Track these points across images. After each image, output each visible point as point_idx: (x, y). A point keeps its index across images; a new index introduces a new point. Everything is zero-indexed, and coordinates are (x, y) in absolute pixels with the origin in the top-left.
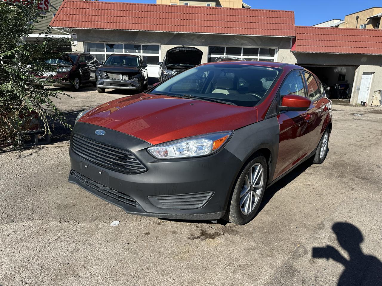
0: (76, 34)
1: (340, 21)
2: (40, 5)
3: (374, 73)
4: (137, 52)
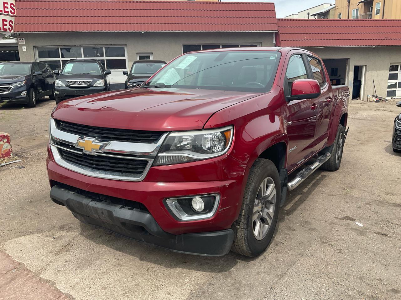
0: (24, 39)
2: (5, 26)
3: (366, 66)
4: (99, 56)
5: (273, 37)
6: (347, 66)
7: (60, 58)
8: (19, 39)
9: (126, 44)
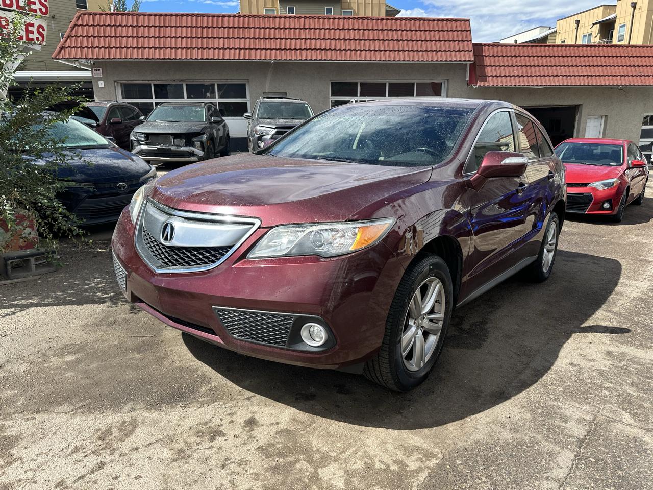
2: (29, 34)
3: (606, 116)
4: (209, 96)
5: (466, 71)
6: (577, 117)
7: (152, 98)
8: (94, 69)
9: (248, 80)
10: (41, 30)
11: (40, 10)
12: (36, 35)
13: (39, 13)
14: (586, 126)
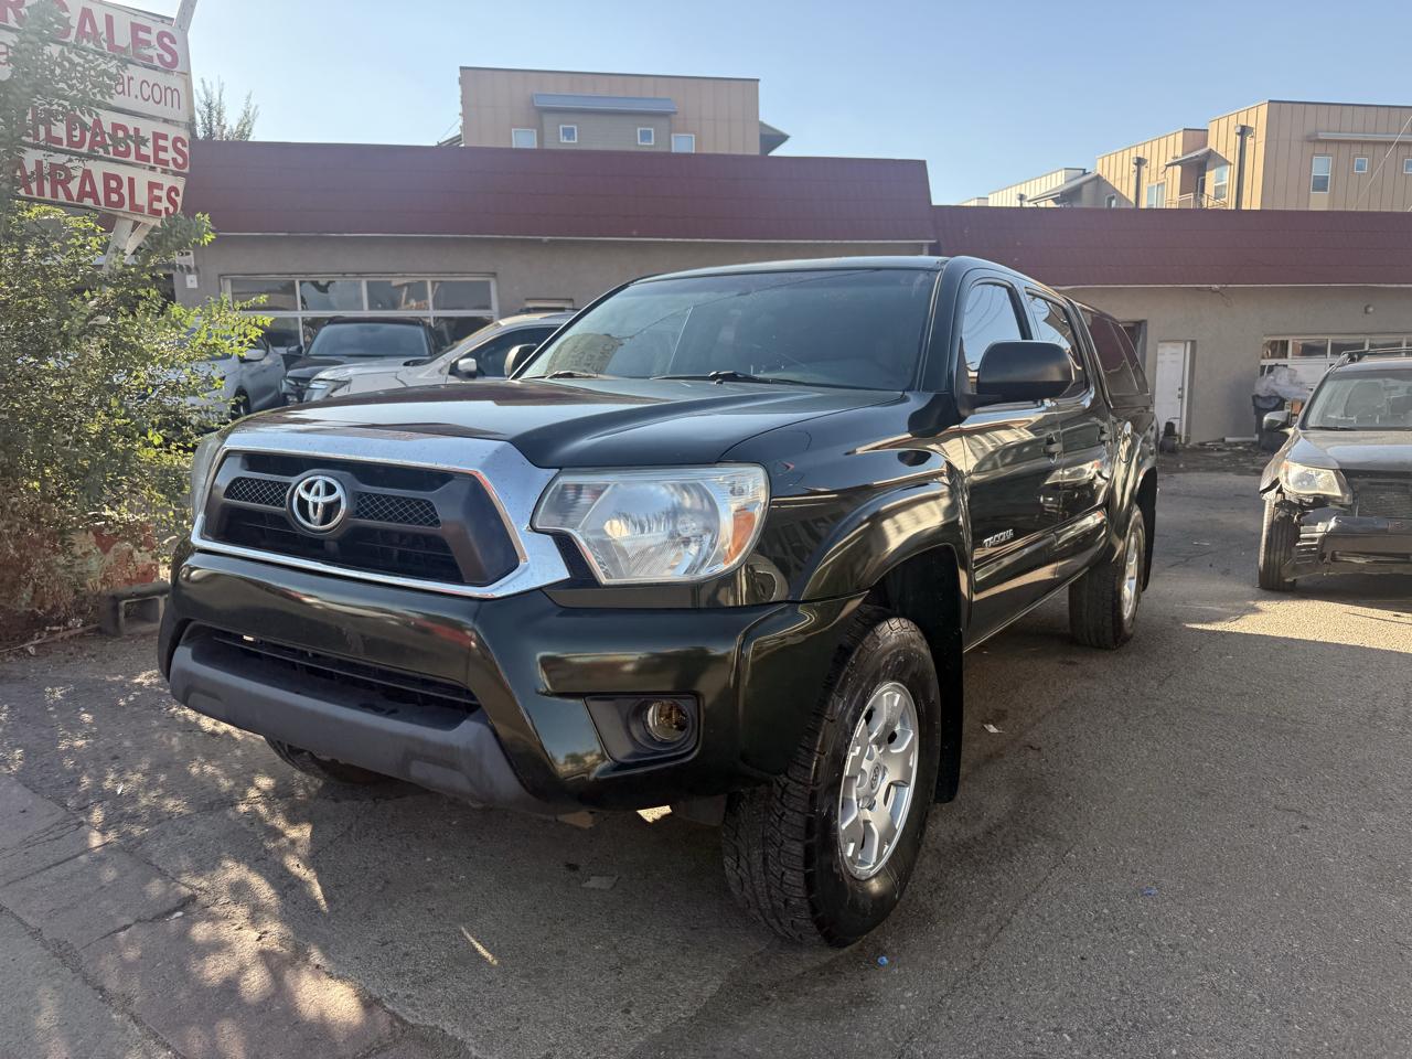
1: (1085, 174)
2: (155, 202)
3: (1192, 342)
4: (415, 305)
7: (296, 309)
9: (495, 273)
10: (173, 194)
11: (174, 160)
12: (165, 204)
13: (172, 167)
14: (1156, 363)
